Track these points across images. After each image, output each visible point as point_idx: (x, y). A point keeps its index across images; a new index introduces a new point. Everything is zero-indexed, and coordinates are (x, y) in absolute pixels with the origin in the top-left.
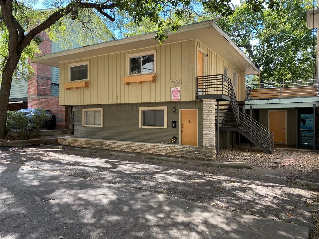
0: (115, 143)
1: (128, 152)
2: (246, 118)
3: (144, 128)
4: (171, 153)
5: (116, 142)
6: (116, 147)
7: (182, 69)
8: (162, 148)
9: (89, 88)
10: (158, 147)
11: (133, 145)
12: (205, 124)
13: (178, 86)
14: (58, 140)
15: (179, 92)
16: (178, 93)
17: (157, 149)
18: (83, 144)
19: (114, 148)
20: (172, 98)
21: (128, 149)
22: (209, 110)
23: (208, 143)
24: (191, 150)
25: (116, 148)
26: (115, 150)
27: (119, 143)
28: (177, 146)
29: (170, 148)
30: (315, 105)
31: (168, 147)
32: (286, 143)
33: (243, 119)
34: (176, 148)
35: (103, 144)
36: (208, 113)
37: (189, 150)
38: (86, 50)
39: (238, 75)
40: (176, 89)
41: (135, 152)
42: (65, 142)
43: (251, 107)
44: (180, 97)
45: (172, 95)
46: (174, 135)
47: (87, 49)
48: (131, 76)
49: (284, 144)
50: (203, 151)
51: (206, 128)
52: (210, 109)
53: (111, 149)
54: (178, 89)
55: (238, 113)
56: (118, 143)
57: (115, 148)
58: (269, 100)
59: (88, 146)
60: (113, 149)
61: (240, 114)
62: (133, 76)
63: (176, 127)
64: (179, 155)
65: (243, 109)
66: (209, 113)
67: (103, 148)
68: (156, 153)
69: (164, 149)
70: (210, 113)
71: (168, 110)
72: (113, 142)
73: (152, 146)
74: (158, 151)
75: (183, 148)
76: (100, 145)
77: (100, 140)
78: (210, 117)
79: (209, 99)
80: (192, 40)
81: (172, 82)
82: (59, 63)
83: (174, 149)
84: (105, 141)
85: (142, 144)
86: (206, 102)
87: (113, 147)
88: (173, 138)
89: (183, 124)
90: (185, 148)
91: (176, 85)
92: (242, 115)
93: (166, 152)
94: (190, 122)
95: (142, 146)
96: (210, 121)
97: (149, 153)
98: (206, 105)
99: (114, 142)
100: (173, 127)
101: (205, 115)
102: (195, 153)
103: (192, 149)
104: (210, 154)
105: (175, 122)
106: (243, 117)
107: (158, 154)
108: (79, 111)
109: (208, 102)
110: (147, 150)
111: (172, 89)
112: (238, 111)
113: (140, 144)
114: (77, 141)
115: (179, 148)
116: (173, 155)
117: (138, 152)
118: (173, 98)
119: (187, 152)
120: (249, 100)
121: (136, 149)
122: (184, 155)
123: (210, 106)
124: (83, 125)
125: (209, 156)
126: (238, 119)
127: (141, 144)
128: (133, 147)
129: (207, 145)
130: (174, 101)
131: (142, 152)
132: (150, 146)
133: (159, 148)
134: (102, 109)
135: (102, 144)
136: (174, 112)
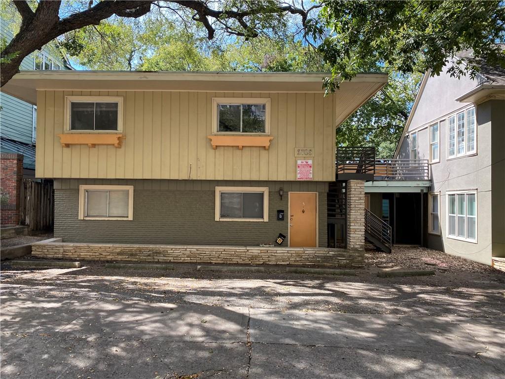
0: (186, 249)
1: (215, 263)
3: (223, 222)
4: (298, 260)
5: (188, 247)
6: (187, 257)
7: (315, 134)
8: (282, 254)
9: (120, 148)
10: (274, 253)
11: (224, 251)
12: (354, 217)
13: (309, 158)
14: (33, 248)
15: (311, 167)
16: (308, 168)
17: (272, 255)
18: (106, 255)
19: (183, 259)
20: (298, 176)
21: (214, 259)
22: (360, 196)
23: (357, 243)
24: (331, 255)
25: (189, 259)
26: (186, 261)
27: (195, 250)
28: (307, 249)
29: (295, 253)
30: (423, 190)
31: (292, 252)
34: (306, 253)
35: (158, 253)
36: (357, 200)
37: (328, 255)
38: (145, 79)
40: (305, 163)
41: (228, 262)
42: (56, 253)
44: (311, 175)
45: (298, 172)
46: (280, 232)
47: (146, 77)
48: (220, 135)
50: (350, 256)
51: (354, 222)
53: (176, 261)
54: (309, 163)
56: (192, 250)
57: (186, 259)
59: (120, 257)
60: (181, 261)
62: (224, 135)
63: (283, 220)
64: (311, 264)
66: (359, 200)
67: (156, 260)
68: (270, 263)
69: (285, 254)
70: (361, 201)
72: (183, 247)
73: (263, 251)
74: (273, 259)
75: (317, 252)
76: (149, 255)
77: (151, 246)
78: (361, 206)
79: (359, 181)
81: (299, 151)
82: (37, 89)
83: (303, 255)
84: (162, 247)
85: (245, 248)
86: (356, 185)
87: (181, 258)
88: (279, 237)
89: (292, 215)
90: (322, 252)
91: (305, 156)
93: (289, 260)
94: (303, 212)
95: (244, 252)
97: (258, 263)
98: (355, 189)
99: (185, 247)
100: (279, 219)
101: (353, 203)
102: (338, 259)
103: (333, 253)
104: (360, 258)
105: (283, 211)
107: (275, 263)
108: (70, 189)
109: (358, 185)
110: (253, 258)
111: (299, 162)
113: (240, 248)
114: (90, 250)
115: (312, 252)
116: (300, 264)
117: (235, 262)
118: (300, 175)
119: (324, 258)
121: (232, 258)
122: (319, 262)
124: (81, 217)
125: (359, 262)
127: (242, 249)
128: (226, 254)
129: (357, 246)
130: (301, 180)
131: (243, 262)
132: (259, 252)
133: (276, 255)
134: (133, 186)
135: (156, 253)
136: (281, 196)
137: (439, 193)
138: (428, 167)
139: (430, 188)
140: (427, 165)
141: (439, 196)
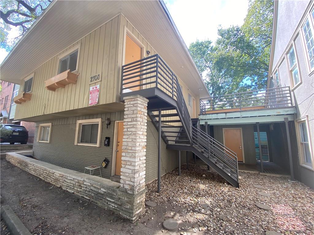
2: (201, 134)
3: (79, 146)
9: (30, 100)
10: (66, 179)
12: (125, 144)
14: (6, 155)
15: (98, 91)
16: (97, 93)
19: (32, 172)
22: (133, 116)
30: (287, 118)
32: (244, 162)
33: (198, 136)
35: (27, 165)
36: (130, 122)
37: (100, 191)
39: (193, 97)
40: (95, 89)
41: (46, 180)
42: (9, 159)
43: (206, 123)
44: (97, 99)
45: (90, 98)
46: (106, 156)
49: (242, 163)
50: (119, 199)
51: (126, 151)
52: (133, 114)
53: (30, 172)
54: (97, 88)
55: (191, 128)
58: (227, 114)
61: (193, 129)
63: (109, 145)
65: (197, 124)
70: (134, 123)
71: (102, 122)
74: (65, 185)
75: (93, 185)
78: (133, 130)
79: (131, 97)
80: (117, 16)
81: (91, 78)
86: (129, 103)
88: (105, 161)
89: (118, 141)
91: (95, 81)
92: (196, 131)
95: (53, 173)
96: (133, 137)
98: (128, 108)
100: (105, 145)
101: (126, 126)
103: (104, 190)
105: (109, 138)
106: (197, 133)
107: (66, 189)
108: (38, 126)
109: (131, 103)
110: (56, 180)
111: (91, 89)
112: (191, 125)
117: (48, 182)
118: (91, 101)
120: (204, 114)
121: (47, 177)
122: (93, 198)
123: (134, 108)
124: (38, 140)
125: (127, 211)
126: (191, 135)
127: (51, 171)
133: (67, 181)
134: (51, 123)
136: (107, 125)
137: (306, 119)
138: (290, 93)
139: (296, 115)
140: (288, 92)
141: (306, 121)
